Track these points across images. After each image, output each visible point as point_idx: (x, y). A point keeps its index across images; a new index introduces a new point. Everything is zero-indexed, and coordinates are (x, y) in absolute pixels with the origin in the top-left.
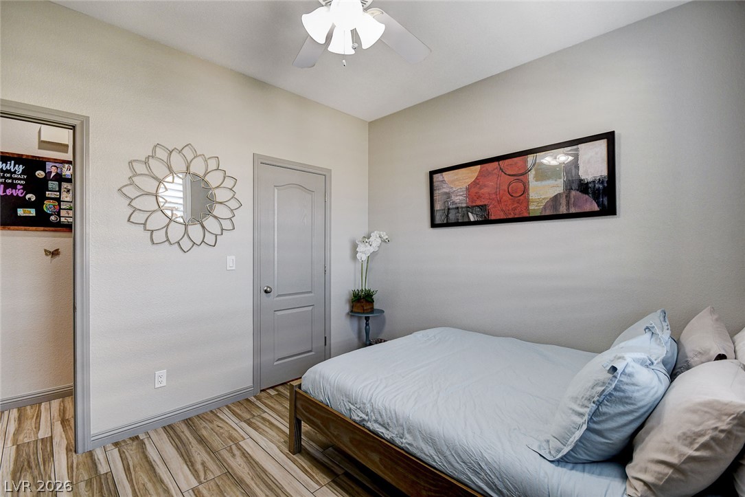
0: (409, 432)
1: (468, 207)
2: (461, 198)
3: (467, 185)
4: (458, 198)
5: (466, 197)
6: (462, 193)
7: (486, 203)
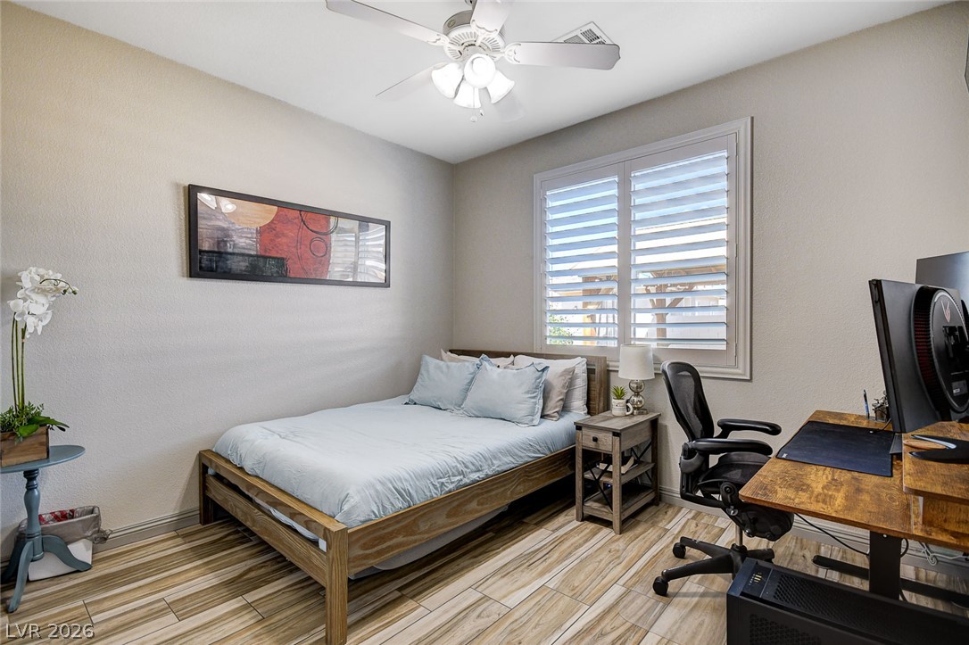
0: (495, 458)
1: (257, 256)
2: (248, 241)
3: (258, 226)
4: (243, 240)
5: (257, 243)
6: (250, 236)
7: (284, 256)
